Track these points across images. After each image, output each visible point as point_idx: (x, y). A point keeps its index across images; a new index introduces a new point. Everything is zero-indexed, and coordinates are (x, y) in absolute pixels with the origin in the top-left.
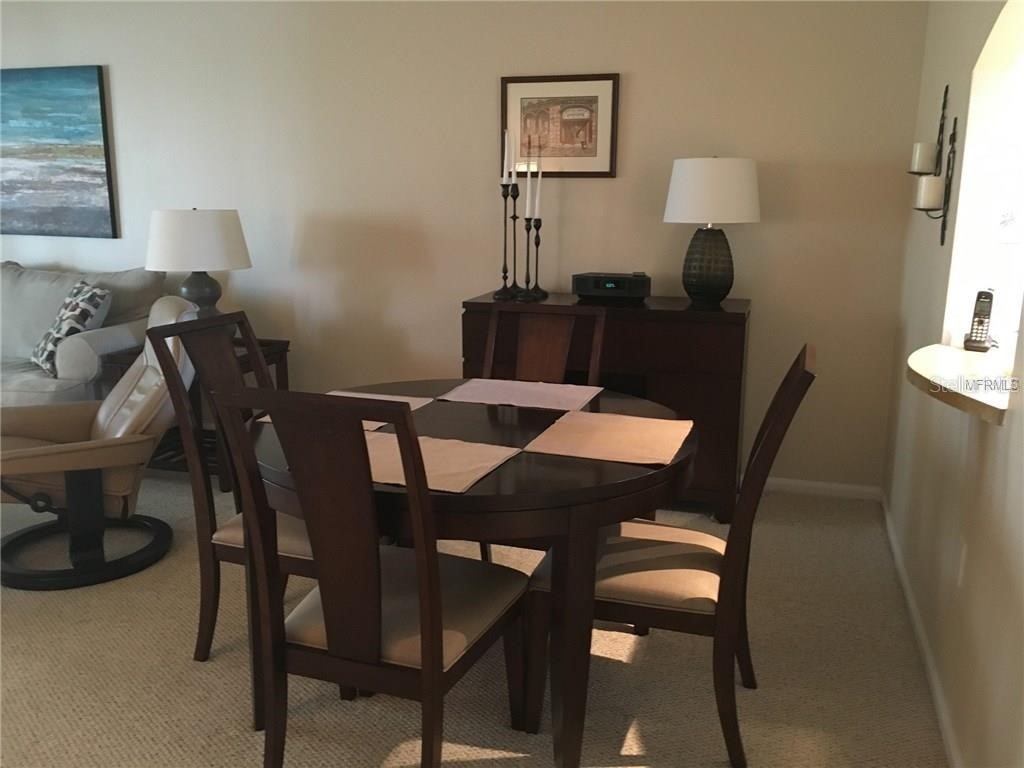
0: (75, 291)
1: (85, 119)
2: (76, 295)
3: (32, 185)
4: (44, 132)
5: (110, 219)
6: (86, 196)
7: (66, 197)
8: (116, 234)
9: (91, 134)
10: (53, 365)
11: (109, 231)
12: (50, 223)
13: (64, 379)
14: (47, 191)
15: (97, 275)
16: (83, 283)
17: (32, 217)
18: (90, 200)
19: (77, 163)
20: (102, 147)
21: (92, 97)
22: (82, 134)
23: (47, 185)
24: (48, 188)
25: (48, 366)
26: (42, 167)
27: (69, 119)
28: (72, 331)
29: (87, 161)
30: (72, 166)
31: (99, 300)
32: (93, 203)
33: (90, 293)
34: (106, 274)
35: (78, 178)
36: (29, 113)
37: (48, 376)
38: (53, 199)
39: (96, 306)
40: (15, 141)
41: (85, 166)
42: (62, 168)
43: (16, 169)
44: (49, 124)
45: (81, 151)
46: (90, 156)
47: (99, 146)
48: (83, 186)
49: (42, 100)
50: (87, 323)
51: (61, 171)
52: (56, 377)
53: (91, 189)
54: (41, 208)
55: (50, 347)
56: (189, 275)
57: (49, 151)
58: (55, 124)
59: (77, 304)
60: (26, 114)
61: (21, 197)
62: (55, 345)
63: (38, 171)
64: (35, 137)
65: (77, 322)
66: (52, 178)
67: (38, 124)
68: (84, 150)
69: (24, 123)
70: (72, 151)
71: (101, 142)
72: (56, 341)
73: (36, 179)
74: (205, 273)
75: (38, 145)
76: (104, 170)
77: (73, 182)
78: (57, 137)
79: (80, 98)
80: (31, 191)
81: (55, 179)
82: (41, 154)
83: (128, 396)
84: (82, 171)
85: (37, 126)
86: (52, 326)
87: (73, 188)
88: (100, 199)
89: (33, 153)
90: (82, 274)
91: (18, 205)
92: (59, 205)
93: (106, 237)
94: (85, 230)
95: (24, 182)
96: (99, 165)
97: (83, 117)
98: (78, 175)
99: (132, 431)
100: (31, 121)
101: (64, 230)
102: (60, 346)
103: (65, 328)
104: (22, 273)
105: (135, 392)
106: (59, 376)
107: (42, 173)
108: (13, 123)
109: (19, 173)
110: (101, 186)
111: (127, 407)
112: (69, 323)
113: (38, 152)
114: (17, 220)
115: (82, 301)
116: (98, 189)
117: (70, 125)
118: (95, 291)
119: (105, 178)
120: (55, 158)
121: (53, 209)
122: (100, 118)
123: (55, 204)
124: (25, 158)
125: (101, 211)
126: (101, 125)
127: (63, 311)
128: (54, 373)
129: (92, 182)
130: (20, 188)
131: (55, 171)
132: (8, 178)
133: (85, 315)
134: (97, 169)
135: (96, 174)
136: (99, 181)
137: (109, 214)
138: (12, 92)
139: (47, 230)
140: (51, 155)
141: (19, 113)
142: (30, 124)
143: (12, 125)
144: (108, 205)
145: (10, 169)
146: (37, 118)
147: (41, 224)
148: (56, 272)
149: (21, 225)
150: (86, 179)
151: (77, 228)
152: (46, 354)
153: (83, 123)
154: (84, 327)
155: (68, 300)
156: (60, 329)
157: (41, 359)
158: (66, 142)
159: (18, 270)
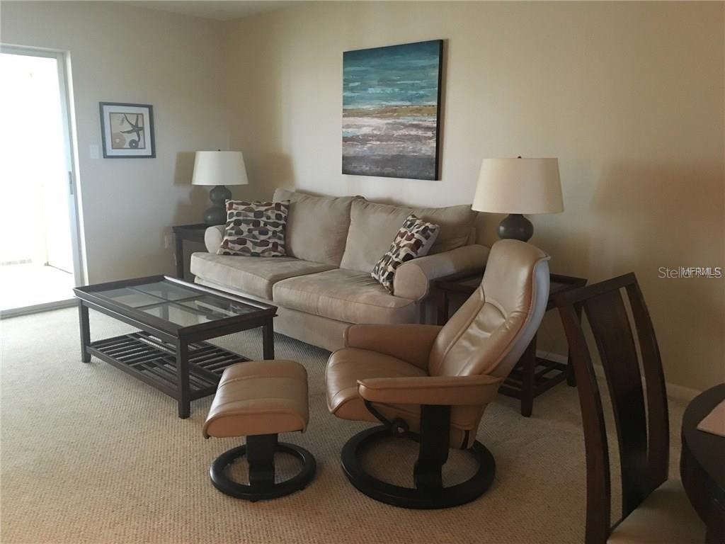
0: (409, 223)
1: (425, 85)
2: (409, 226)
3: (379, 138)
4: (392, 97)
5: (434, 165)
6: (419, 146)
7: (404, 147)
8: (437, 177)
9: (428, 96)
10: (392, 283)
11: (433, 175)
12: (390, 167)
13: (399, 297)
14: (389, 143)
15: (423, 210)
16: (413, 216)
17: (377, 163)
18: (421, 150)
19: (414, 120)
20: (436, 107)
21: (432, 66)
22: (421, 97)
23: (389, 138)
24: (391, 140)
25: (388, 284)
26: (388, 124)
27: (413, 85)
28: (408, 258)
29: (423, 119)
30: (410, 123)
31: (430, 233)
32: (423, 152)
33: (423, 227)
34: (430, 209)
35: (414, 132)
36: (384, 82)
37: (386, 292)
38: (394, 149)
39: (427, 238)
40: (372, 104)
41: (420, 123)
42: (403, 125)
43: (369, 126)
44: (397, 90)
45: (419, 111)
46: (426, 114)
47: (433, 106)
48: (418, 138)
49: (394, 72)
50: (419, 251)
51: (402, 127)
52: (392, 294)
53: (423, 141)
54: (384, 156)
55: (390, 268)
56: (507, 216)
57: (395, 111)
58: (402, 89)
59: (413, 235)
60: (381, 83)
61: (371, 147)
62: (395, 268)
63: (385, 127)
64: (385, 101)
65: (412, 250)
66: (395, 132)
67: (389, 90)
68: (420, 110)
69: (378, 90)
70: (412, 111)
71: (435, 103)
72: (396, 265)
73: (383, 133)
74: (521, 215)
75: (387, 107)
76: (435, 125)
77: (410, 135)
78: (402, 100)
79: (423, 68)
80: (379, 143)
81: (396, 133)
82: (389, 114)
83: (467, 328)
84: (417, 127)
85: (388, 92)
86: (391, 251)
87: (409, 140)
88: (428, 149)
89: (381, 114)
90: (411, 208)
91: (368, 153)
92: (397, 153)
93: (430, 179)
94: (415, 173)
95: (373, 136)
96: (431, 121)
97: (423, 83)
98: (414, 130)
99: (480, 371)
100: (384, 88)
101: (399, 172)
102: (398, 269)
103: (402, 253)
104: (368, 205)
105: (473, 325)
106: (395, 294)
107: (387, 128)
108: (371, 90)
109: (371, 128)
110: (430, 138)
111: (465, 339)
112: (405, 251)
113: (387, 112)
114: (366, 164)
115: (417, 232)
116: (428, 141)
117: (413, 90)
118: (427, 224)
119: (435, 132)
120: (398, 117)
121: (393, 156)
122: (437, 82)
123: (394, 152)
124: (376, 117)
125: (428, 159)
126: (437, 89)
127: (399, 239)
128: (391, 290)
129: (424, 135)
130: (370, 140)
131: (396, 126)
132: (363, 133)
133: (418, 244)
134: (429, 124)
135: (428, 128)
136: (430, 134)
137: (434, 160)
138: (373, 67)
139: (386, 172)
140: (396, 114)
141: (376, 83)
142: (383, 90)
143: (370, 92)
144: (434, 154)
145: (365, 126)
146: (390, 86)
147: (383, 168)
148: (390, 205)
149: (368, 168)
150: (420, 133)
151: (408, 172)
152: (387, 274)
153: (423, 88)
154: (417, 254)
155: (403, 230)
156: (399, 255)
157: (382, 278)
158: (408, 103)
159: (364, 203)
